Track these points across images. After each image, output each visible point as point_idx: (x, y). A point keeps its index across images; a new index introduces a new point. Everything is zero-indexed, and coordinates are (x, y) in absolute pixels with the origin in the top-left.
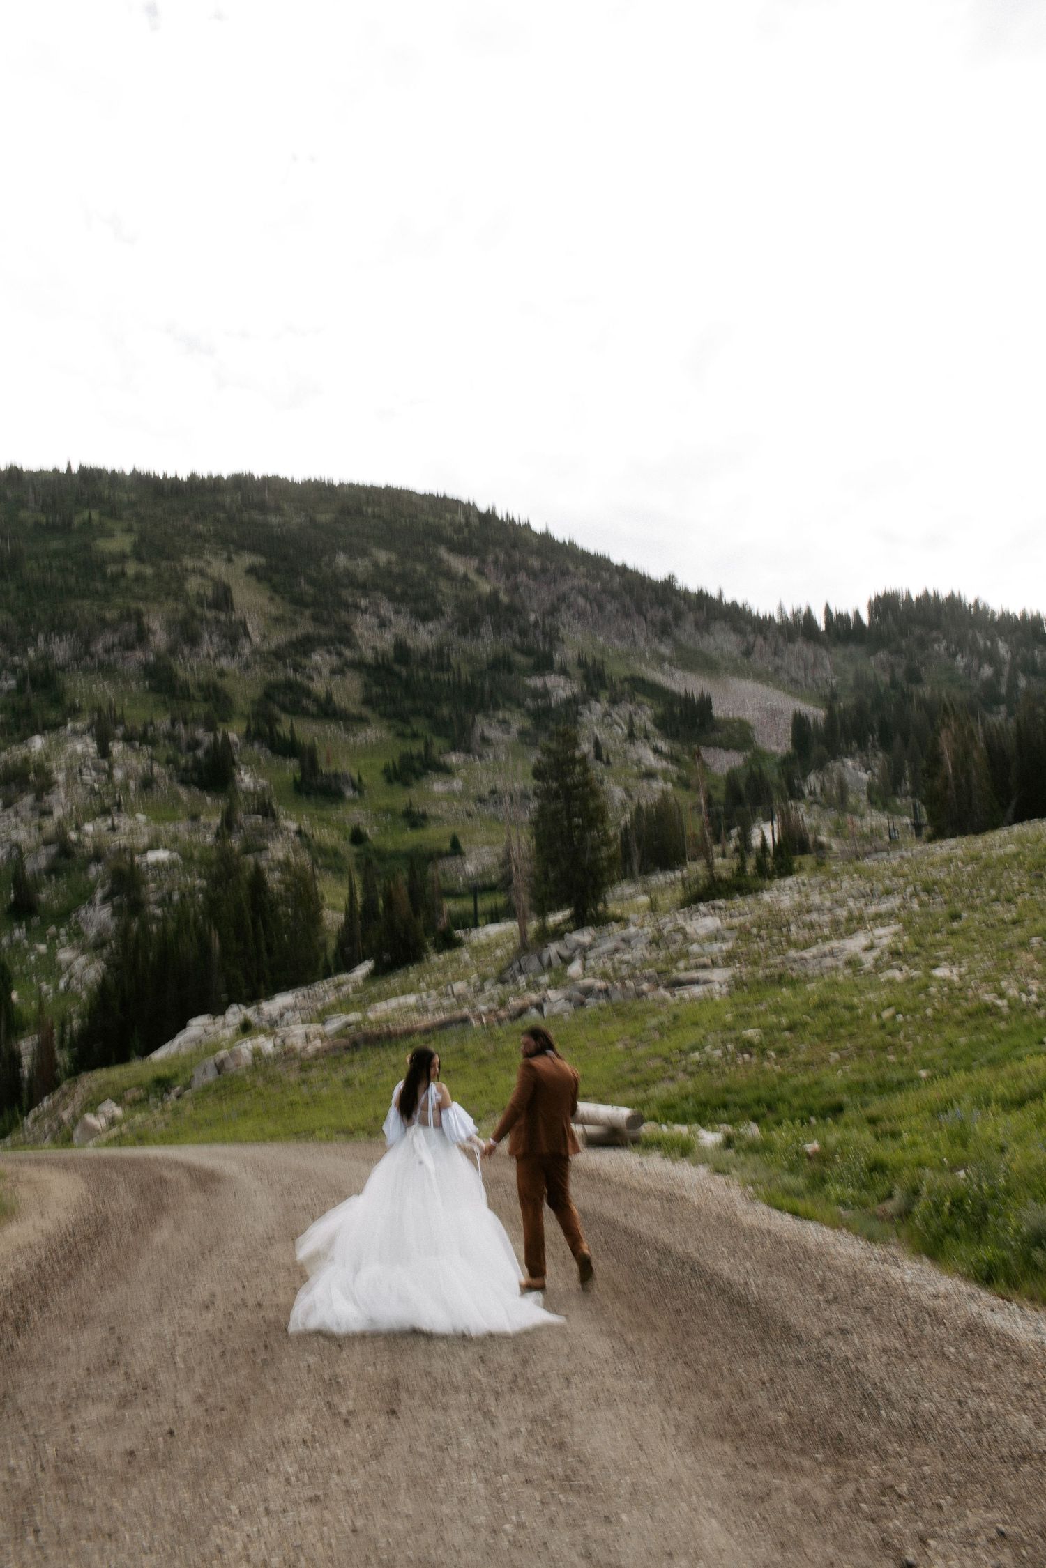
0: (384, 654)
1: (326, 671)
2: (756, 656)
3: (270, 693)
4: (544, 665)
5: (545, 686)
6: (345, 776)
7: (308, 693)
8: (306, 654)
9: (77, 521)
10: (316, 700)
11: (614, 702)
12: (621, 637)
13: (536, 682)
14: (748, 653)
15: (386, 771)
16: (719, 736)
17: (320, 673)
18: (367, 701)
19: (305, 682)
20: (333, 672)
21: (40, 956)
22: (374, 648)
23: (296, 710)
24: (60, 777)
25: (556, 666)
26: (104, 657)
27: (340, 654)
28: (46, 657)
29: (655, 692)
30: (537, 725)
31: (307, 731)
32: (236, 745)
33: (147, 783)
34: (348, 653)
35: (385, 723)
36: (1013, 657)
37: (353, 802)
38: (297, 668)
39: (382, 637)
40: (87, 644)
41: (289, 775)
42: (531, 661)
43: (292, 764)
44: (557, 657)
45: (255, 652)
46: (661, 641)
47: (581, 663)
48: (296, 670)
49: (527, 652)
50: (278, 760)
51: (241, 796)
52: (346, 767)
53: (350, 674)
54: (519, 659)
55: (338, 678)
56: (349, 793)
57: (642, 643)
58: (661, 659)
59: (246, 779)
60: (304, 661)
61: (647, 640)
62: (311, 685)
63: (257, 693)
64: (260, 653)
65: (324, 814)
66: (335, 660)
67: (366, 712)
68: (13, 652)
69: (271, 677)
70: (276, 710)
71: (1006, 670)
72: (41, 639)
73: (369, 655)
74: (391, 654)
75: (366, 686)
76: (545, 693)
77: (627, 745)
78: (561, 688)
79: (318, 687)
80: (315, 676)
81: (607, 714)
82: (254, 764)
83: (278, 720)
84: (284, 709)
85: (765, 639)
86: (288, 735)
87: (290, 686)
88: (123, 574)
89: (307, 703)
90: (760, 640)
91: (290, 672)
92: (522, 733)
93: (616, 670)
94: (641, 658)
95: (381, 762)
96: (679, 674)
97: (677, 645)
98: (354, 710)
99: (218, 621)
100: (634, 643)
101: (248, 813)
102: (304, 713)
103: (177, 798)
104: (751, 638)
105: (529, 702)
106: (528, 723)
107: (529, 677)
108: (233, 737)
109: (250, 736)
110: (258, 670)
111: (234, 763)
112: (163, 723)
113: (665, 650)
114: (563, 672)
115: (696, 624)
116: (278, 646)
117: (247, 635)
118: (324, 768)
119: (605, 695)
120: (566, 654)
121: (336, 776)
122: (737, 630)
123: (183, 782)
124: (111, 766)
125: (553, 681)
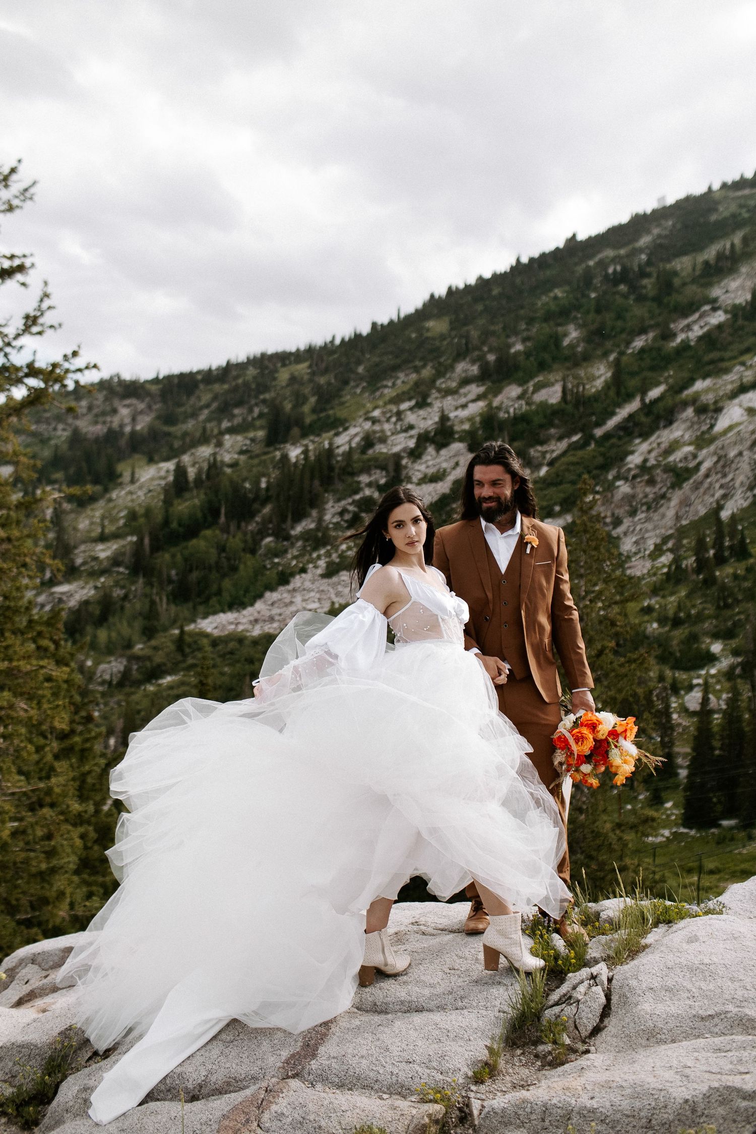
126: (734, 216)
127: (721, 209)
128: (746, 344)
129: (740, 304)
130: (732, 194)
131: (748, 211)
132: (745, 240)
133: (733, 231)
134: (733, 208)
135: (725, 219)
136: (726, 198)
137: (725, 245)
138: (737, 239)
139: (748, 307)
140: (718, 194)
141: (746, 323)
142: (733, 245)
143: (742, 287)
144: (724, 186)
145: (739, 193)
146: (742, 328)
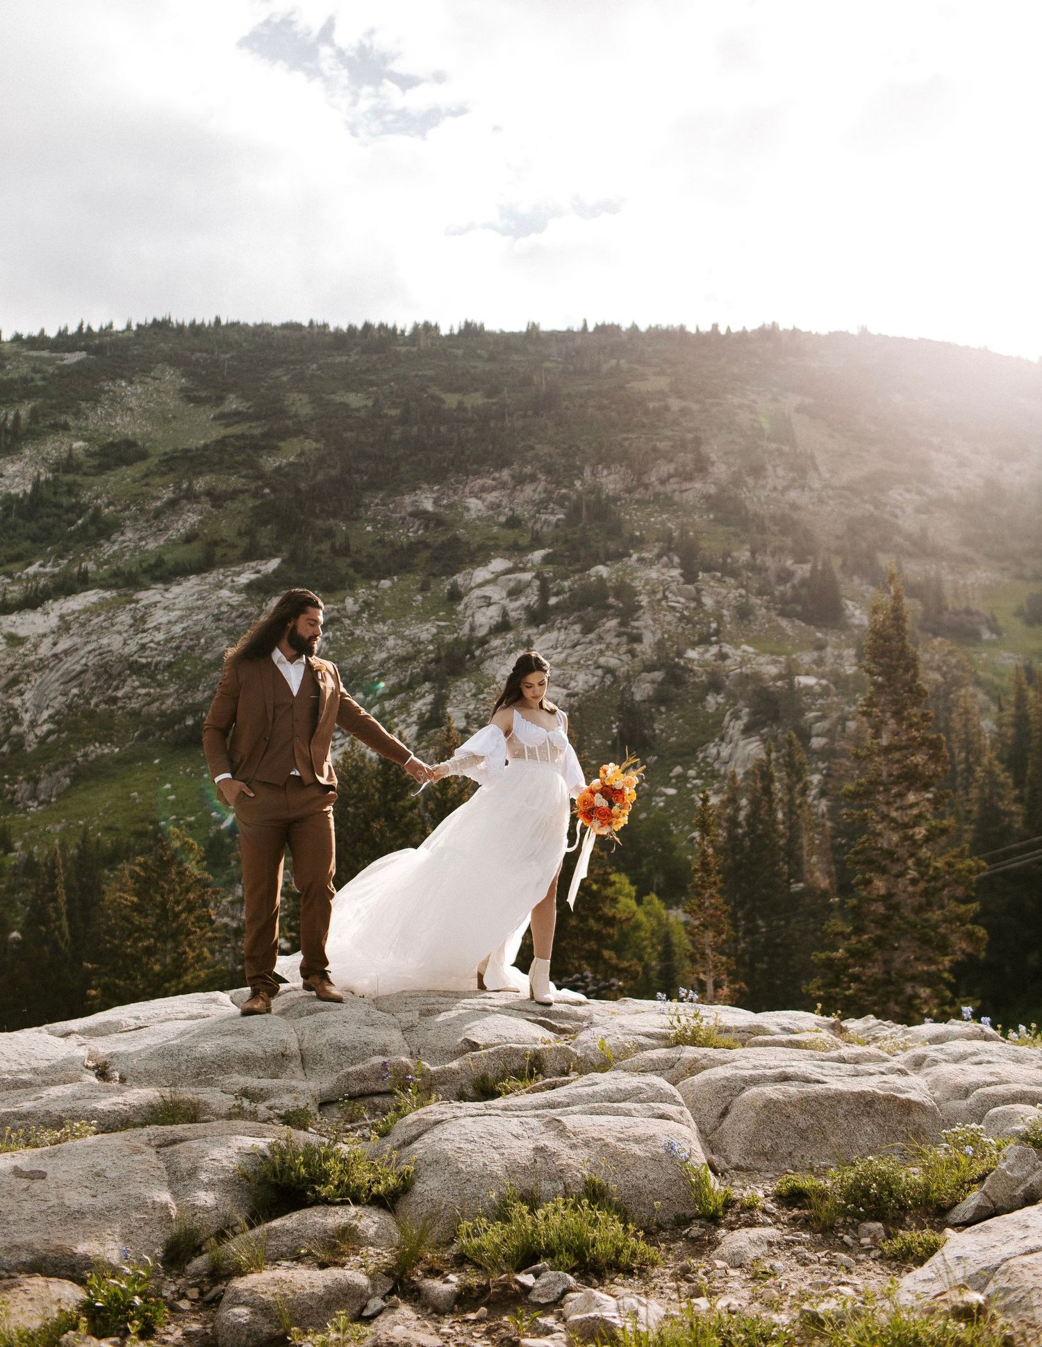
0: (973, 494)
1: (909, 510)
6: (976, 614)
7: (897, 530)
9: (605, 368)
15: (1020, 615)
20: (918, 512)
21: (670, 800)
24: (644, 600)
26: (659, 488)
27: (919, 492)
28: (596, 490)
33: (744, 613)
35: (995, 564)
37: (993, 643)
38: (877, 504)
40: (640, 474)
45: (827, 486)
48: (876, 506)
53: (939, 514)
55: (926, 517)
56: (987, 635)
59: (857, 615)
60: (882, 498)
62: (899, 522)
64: (833, 488)
66: (915, 497)
68: (559, 484)
72: (587, 471)
73: (955, 494)
74: (983, 495)
75: (960, 524)
79: (908, 524)
80: (898, 512)
87: (874, 521)
88: (667, 408)
89: (900, 541)
91: (870, 507)
95: (1011, 606)
99: (781, 454)
103: (781, 630)
110: (833, 505)
112: (743, 555)
117: (816, 469)
118: (952, 604)
121: (968, 612)
123: (783, 614)
124: (699, 591)
126: (24, 380)
127: (8, 367)
128: (17, 550)
129: (17, 495)
130: (25, 352)
131: (44, 379)
132: (34, 414)
133: (21, 399)
134: (25, 369)
135: (12, 380)
136: (17, 354)
137: (6, 414)
138: (24, 411)
139: (26, 502)
140: (7, 346)
141: (20, 521)
142: (17, 417)
143: (22, 474)
144: (17, 338)
145: (34, 353)
146: (14, 527)
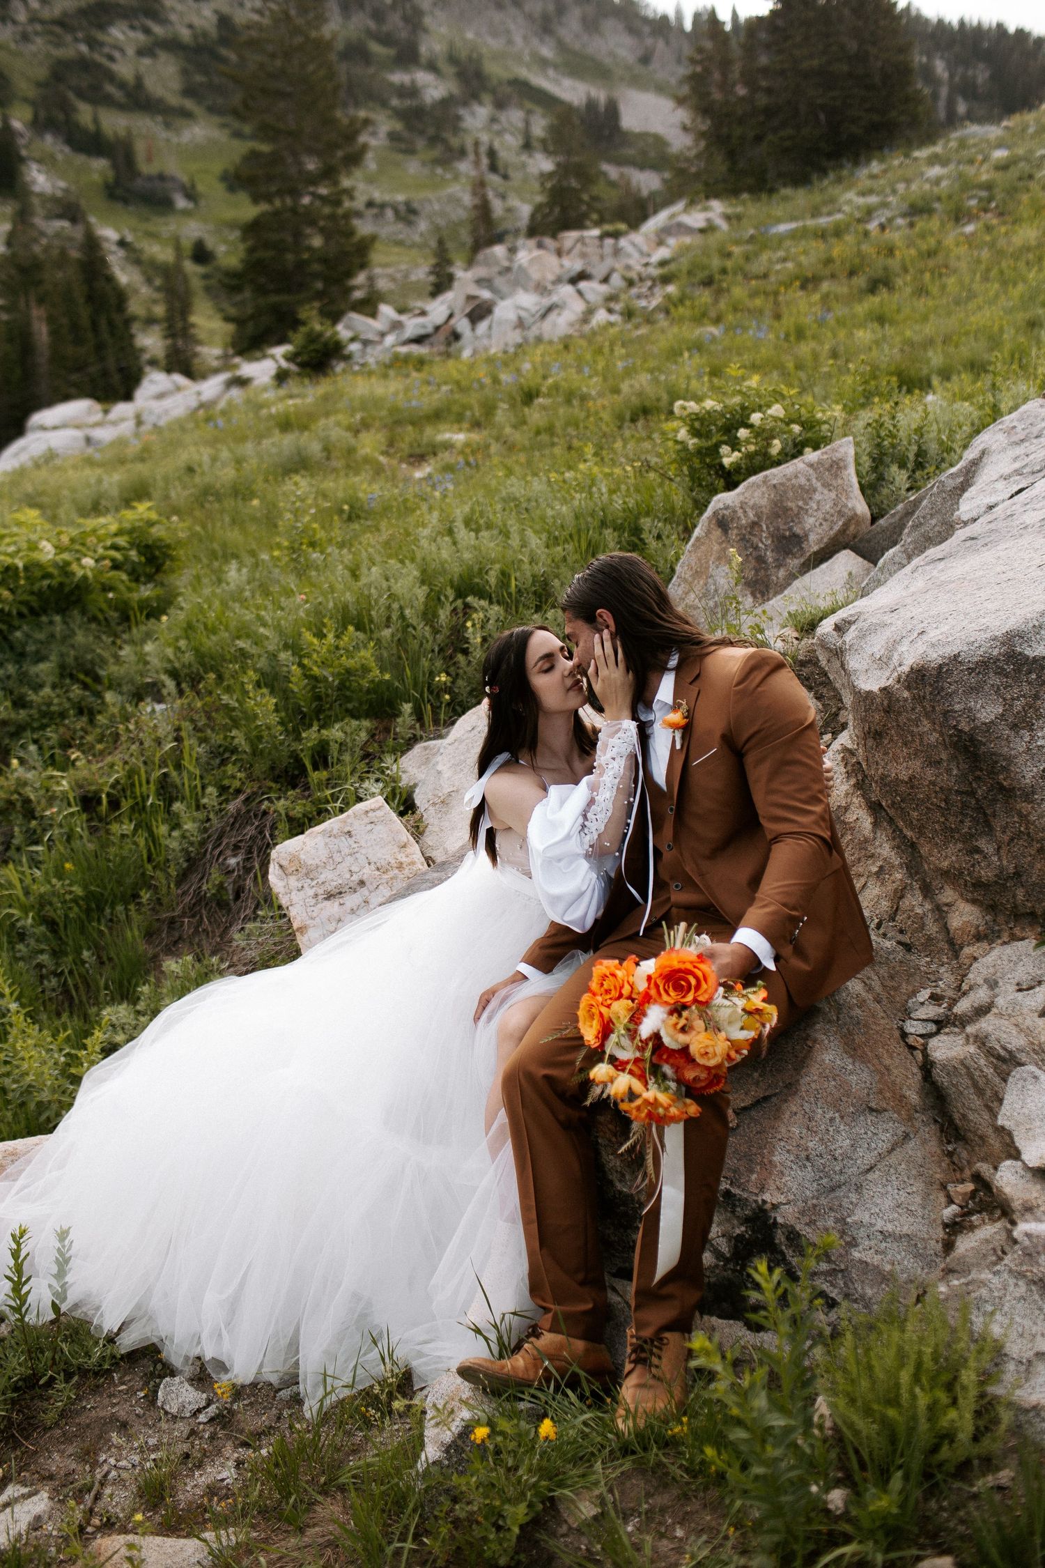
0: (205, 34)
1: (130, 51)
2: (655, 65)
3: (60, 71)
4: (408, 56)
5: (413, 82)
6: (173, 179)
7: (111, 77)
8: (102, 27)
10: (122, 85)
11: (500, 105)
12: (494, 34)
13: (398, 77)
14: (645, 60)
15: (225, 177)
16: (630, 152)
17: (122, 51)
18: (189, 91)
19: (104, 61)
20: (141, 52)
22: (190, 26)
23: (97, 98)
25: (423, 60)
27: (147, 31)
29: (545, 100)
30: (410, 127)
31: (114, 123)
32: (22, 136)
34: (158, 30)
35: (216, 119)
36: (952, 76)
37: (186, 213)
38: (93, 43)
39: (198, 12)
41: (96, 177)
42: (392, 52)
43: (100, 166)
44: (423, 49)
45: (34, 19)
46: (542, 40)
47: (452, 59)
48: (91, 47)
49: (386, 40)
50: (80, 159)
51: (36, 201)
52: (173, 167)
53: (163, 56)
54: (375, 48)
55: (147, 61)
56: (181, 203)
57: (518, 40)
58: (543, 63)
59: (40, 180)
60: (100, 36)
61: (525, 38)
62: (115, 67)
63: (42, 73)
64: (42, 22)
65: (151, 227)
66: (140, 37)
67: (189, 104)
69: (60, 53)
70: (71, 95)
71: (944, 92)
73: (185, 34)
74: (213, 32)
75: (184, 72)
76: (412, 92)
77: (524, 158)
78: (434, 89)
79: (124, 69)
80: (117, 55)
81: (493, 120)
82: (47, 161)
83: (75, 110)
84: (81, 95)
85: (667, 43)
86: (91, 127)
87: (84, 65)
89: (110, 89)
90: (661, 44)
91: (84, 48)
92: (393, 136)
93: (494, 70)
94: (518, 58)
95: (218, 167)
96: (567, 82)
97: (561, 46)
98: (174, 100)
100: (510, 42)
101: (50, 216)
102: (108, 101)
104: (649, 41)
105: (395, 102)
106: (398, 126)
107: (392, 71)
108: (17, 124)
109: (40, 125)
110: (39, 44)
111: (22, 160)
113: (547, 52)
114: (432, 67)
115: (584, 20)
116: (65, 14)
118: (145, 168)
119: (487, 98)
120: (432, 45)
121: (162, 177)
122: (633, 31)
125: (422, 77)
